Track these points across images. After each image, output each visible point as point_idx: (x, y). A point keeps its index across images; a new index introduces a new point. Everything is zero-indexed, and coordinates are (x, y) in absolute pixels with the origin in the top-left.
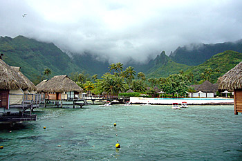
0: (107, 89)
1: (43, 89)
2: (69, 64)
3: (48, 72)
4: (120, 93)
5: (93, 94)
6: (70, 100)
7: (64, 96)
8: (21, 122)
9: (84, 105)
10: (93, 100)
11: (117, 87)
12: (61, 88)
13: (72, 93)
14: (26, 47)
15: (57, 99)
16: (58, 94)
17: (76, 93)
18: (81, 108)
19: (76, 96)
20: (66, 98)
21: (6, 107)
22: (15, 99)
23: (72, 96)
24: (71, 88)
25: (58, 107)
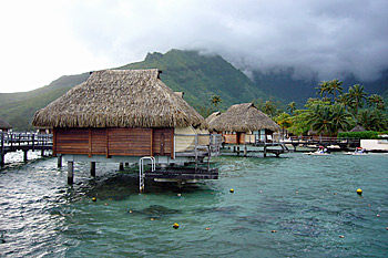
0: (317, 127)
1: (215, 126)
2: (247, 87)
3: (216, 100)
4: (340, 132)
5: (291, 135)
6: (259, 144)
7: (250, 138)
8: (195, 181)
9: (283, 152)
10: (295, 145)
11: (335, 121)
12: (244, 124)
13: (263, 132)
14: (181, 65)
15: (239, 143)
16: (239, 134)
17: (268, 132)
18: (277, 157)
19: (269, 137)
20: (253, 141)
21: (170, 155)
22: (183, 143)
23: (262, 138)
24: (260, 125)
25: (238, 155)
